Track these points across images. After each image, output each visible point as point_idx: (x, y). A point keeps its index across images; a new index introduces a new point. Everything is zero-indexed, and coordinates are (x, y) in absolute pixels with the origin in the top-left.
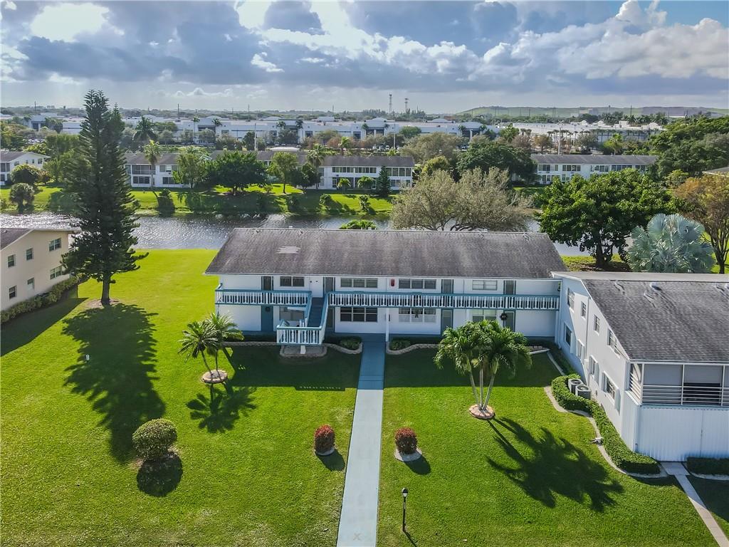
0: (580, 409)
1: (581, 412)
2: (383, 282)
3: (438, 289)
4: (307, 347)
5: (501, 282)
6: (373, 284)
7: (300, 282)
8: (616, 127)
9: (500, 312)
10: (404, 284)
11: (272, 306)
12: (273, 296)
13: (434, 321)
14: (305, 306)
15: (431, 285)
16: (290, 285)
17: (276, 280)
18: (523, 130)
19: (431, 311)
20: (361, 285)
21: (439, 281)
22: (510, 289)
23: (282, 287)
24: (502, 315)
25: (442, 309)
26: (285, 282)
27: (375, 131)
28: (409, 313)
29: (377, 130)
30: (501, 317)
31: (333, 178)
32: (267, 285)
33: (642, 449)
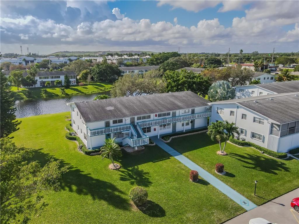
0: (246, 145)
1: (248, 146)
2: (152, 116)
3: (171, 116)
4: (138, 147)
5: (190, 110)
6: (149, 117)
7: (121, 121)
8: (123, 57)
9: (190, 121)
10: (160, 115)
11: (110, 134)
12: (110, 129)
13: (170, 128)
14: (129, 130)
15: (169, 114)
16: (117, 123)
17: (111, 122)
18: (94, 60)
19: (169, 124)
20: (144, 118)
21: (171, 112)
22: (193, 112)
23: (114, 124)
24: (191, 121)
25: (173, 123)
26: (115, 122)
27: (30, 62)
28: (162, 126)
29: (31, 61)
30: (191, 122)
31: (40, 82)
32: (107, 125)
33: (280, 151)
